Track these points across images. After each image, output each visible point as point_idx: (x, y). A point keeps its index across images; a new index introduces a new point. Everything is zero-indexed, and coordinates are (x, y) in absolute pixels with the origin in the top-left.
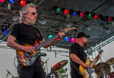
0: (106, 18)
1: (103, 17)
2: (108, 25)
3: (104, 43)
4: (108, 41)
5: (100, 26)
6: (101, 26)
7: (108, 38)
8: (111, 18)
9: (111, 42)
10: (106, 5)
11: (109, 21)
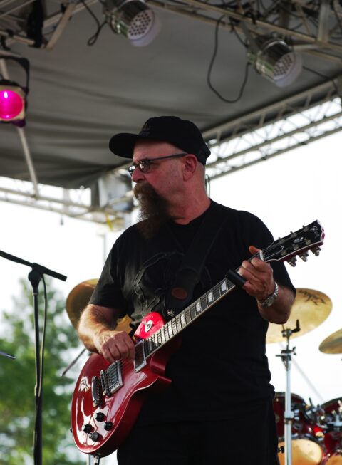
2: (285, 26)
3: (234, 155)
4: (267, 142)
5: (226, 20)
6: (234, 22)
7: (271, 119)
9: (289, 148)
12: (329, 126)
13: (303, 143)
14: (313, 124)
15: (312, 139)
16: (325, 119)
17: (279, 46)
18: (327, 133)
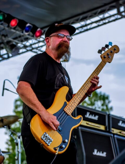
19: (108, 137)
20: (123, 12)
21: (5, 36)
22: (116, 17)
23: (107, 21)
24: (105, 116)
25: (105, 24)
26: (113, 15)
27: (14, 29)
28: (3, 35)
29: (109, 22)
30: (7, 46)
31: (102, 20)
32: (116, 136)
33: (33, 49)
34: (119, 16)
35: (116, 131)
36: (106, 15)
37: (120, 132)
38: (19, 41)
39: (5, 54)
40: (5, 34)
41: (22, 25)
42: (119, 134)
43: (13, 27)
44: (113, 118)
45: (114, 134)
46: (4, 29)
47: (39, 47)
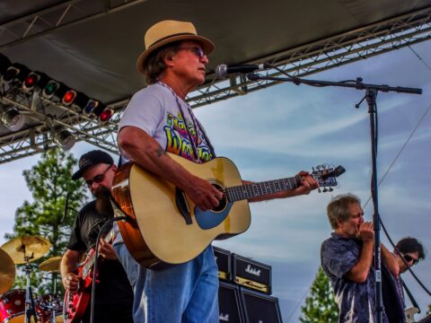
0: (18, 71)
1: (11, 68)
2: (14, 100)
8: (39, 77)
10: (30, 22)
11: (28, 86)
12: (23, 152)
13: (8, 160)
14: (15, 151)
15: (13, 159)
16: (22, 149)
17: (14, 111)
18: (21, 156)
19: (232, 291)
20: (239, 85)
21: (53, 117)
22: (228, 92)
23: (212, 98)
24: (227, 256)
25: (209, 102)
26: (224, 90)
27: (70, 106)
28: (49, 115)
29: (216, 100)
30: (56, 134)
31: (205, 95)
32: (242, 289)
33: (88, 136)
34: (232, 92)
35: (241, 281)
36: (212, 89)
37: (248, 283)
38: (66, 123)
39: (40, 144)
40: (53, 115)
41: (82, 101)
42: (245, 284)
43: (67, 104)
44: (238, 260)
45: (240, 286)
46: (48, 105)
47: (98, 134)
